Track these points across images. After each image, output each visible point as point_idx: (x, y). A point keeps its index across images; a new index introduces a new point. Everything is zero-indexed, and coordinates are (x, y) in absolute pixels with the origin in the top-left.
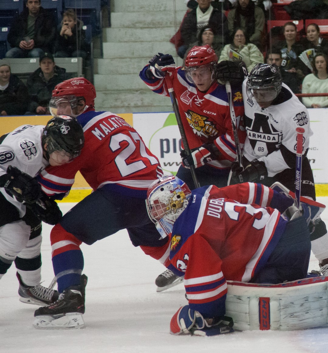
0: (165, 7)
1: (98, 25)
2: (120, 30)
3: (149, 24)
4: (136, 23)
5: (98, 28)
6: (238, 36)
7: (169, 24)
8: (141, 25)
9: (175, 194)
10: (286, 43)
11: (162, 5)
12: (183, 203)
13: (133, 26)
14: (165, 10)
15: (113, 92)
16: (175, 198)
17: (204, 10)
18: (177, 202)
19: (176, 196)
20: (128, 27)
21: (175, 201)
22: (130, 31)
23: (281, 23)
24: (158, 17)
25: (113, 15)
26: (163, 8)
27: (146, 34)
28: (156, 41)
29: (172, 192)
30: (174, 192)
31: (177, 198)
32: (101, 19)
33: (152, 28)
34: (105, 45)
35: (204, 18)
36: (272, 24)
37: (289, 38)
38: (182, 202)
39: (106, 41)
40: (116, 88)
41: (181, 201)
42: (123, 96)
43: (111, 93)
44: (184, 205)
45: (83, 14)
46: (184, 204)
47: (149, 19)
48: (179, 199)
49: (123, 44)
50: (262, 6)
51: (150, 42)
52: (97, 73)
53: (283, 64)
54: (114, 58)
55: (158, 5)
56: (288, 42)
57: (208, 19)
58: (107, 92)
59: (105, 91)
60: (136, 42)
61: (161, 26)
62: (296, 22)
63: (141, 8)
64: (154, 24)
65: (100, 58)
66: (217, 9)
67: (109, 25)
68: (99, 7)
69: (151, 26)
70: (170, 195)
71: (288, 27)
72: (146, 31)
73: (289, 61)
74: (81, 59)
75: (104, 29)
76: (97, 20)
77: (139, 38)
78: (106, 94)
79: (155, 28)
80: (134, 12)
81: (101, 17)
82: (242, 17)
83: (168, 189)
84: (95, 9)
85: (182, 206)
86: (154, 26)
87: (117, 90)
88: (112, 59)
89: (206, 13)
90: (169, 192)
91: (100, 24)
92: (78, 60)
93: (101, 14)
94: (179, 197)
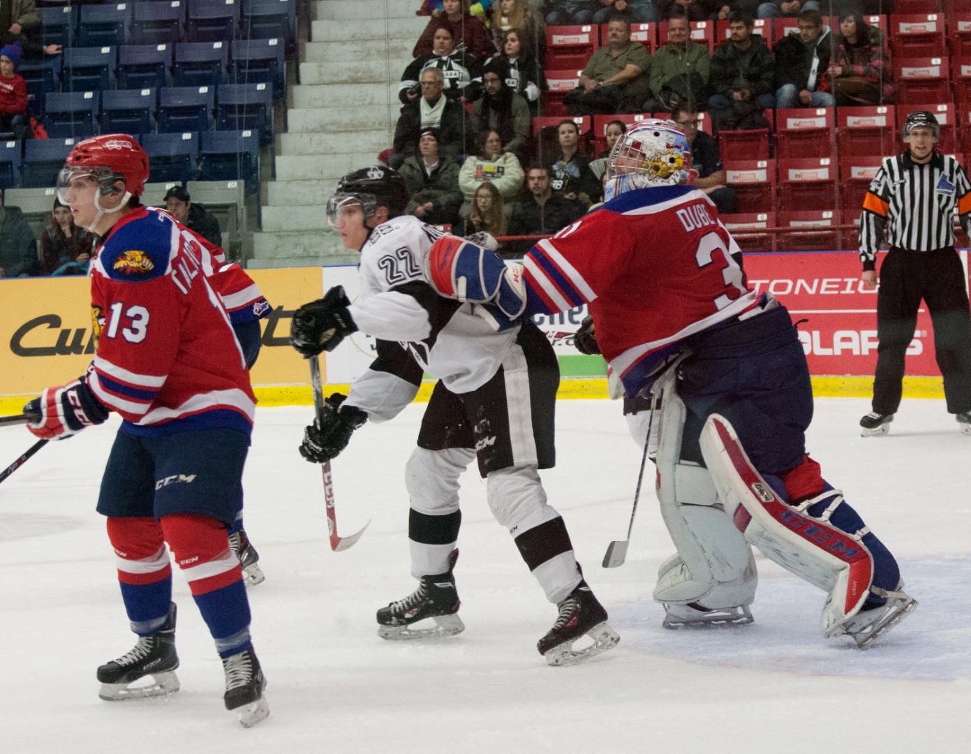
0: (373, 98)
1: (267, 129)
2: (302, 136)
3: (346, 125)
4: (327, 124)
5: (269, 133)
6: (491, 141)
7: (377, 126)
8: (334, 128)
9: (669, 153)
10: (562, 153)
11: (367, 95)
12: (672, 174)
13: (323, 129)
14: (371, 104)
15: (290, 233)
16: (665, 159)
17: (432, 103)
18: (664, 166)
19: (669, 156)
20: (313, 131)
21: (663, 163)
22: (317, 137)
23: (554, 121)
24: (361, 115)
25: (291, 114)
26: (367, 101)
27: (340, 142)
28: (357, 152)
29: (668, 146)
30: (671, 150)
31: (668, 160)
32: (273, 120)
33: (351, 132)
34: (278, 159)
35: (433, 116)
36: (542, 123)
37: (566, 144)
38: (671, 171)
39: (280, 154)
40: (295, 227)
41: (670, 168)
42: (306, 240)
43: (289, 236)
44: (670, 178)
45: (247, 113)
46: (672, 176)
47: (346, 118)
48: (669, 164)
49: (306, 158)
50: (525, 95)
51: (348, 154)
52: (267, 204)
53: (558, 186)
54: (293, 181)
55: (361, 96)
56: (565, 151)
57: (439, 119)
58: (282, 234)
59: (280, 232)
60: (326, 154)
61: (364, 129)
62: (578, 120)
63: (335, 101)
64: (354, 126)
65: (271, 180)
66: (452, 100)
67: (285, 129)
68: (271, 101)
69: (350, 129)
70: (663, 149)
71: (564, 127)
72: (343, 137)
73: (567, 181)
74: (242, 181)
75: (277, 136)
76: (268, 121)
77: (331, 148)
78: (279, 236)
79: (357, 131)
80: (323, 107)
81: (273, 116)
82: (492, 112)
83: (666, 139)
84: (264, 105)
85: (667, 177)
86: (354, 129)
87: (298, 231)
88: (289, 182)
89: (435, 108)
90: (665, 144)
91: (271, 127)
92: (239, 185)
93: (273, 111)
94: (672, 160)
